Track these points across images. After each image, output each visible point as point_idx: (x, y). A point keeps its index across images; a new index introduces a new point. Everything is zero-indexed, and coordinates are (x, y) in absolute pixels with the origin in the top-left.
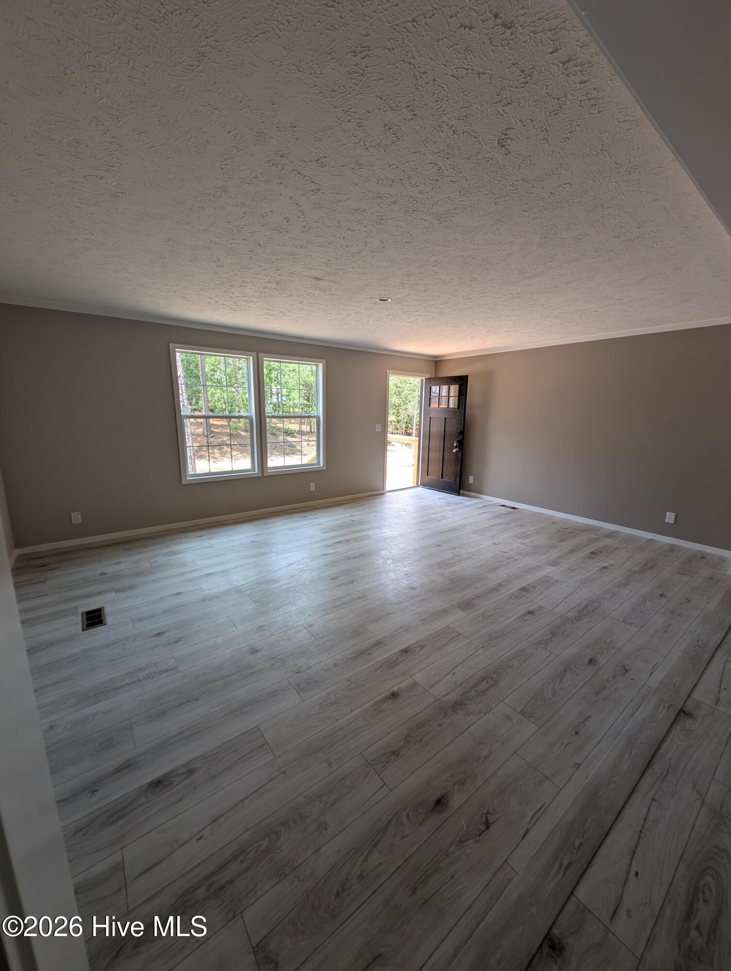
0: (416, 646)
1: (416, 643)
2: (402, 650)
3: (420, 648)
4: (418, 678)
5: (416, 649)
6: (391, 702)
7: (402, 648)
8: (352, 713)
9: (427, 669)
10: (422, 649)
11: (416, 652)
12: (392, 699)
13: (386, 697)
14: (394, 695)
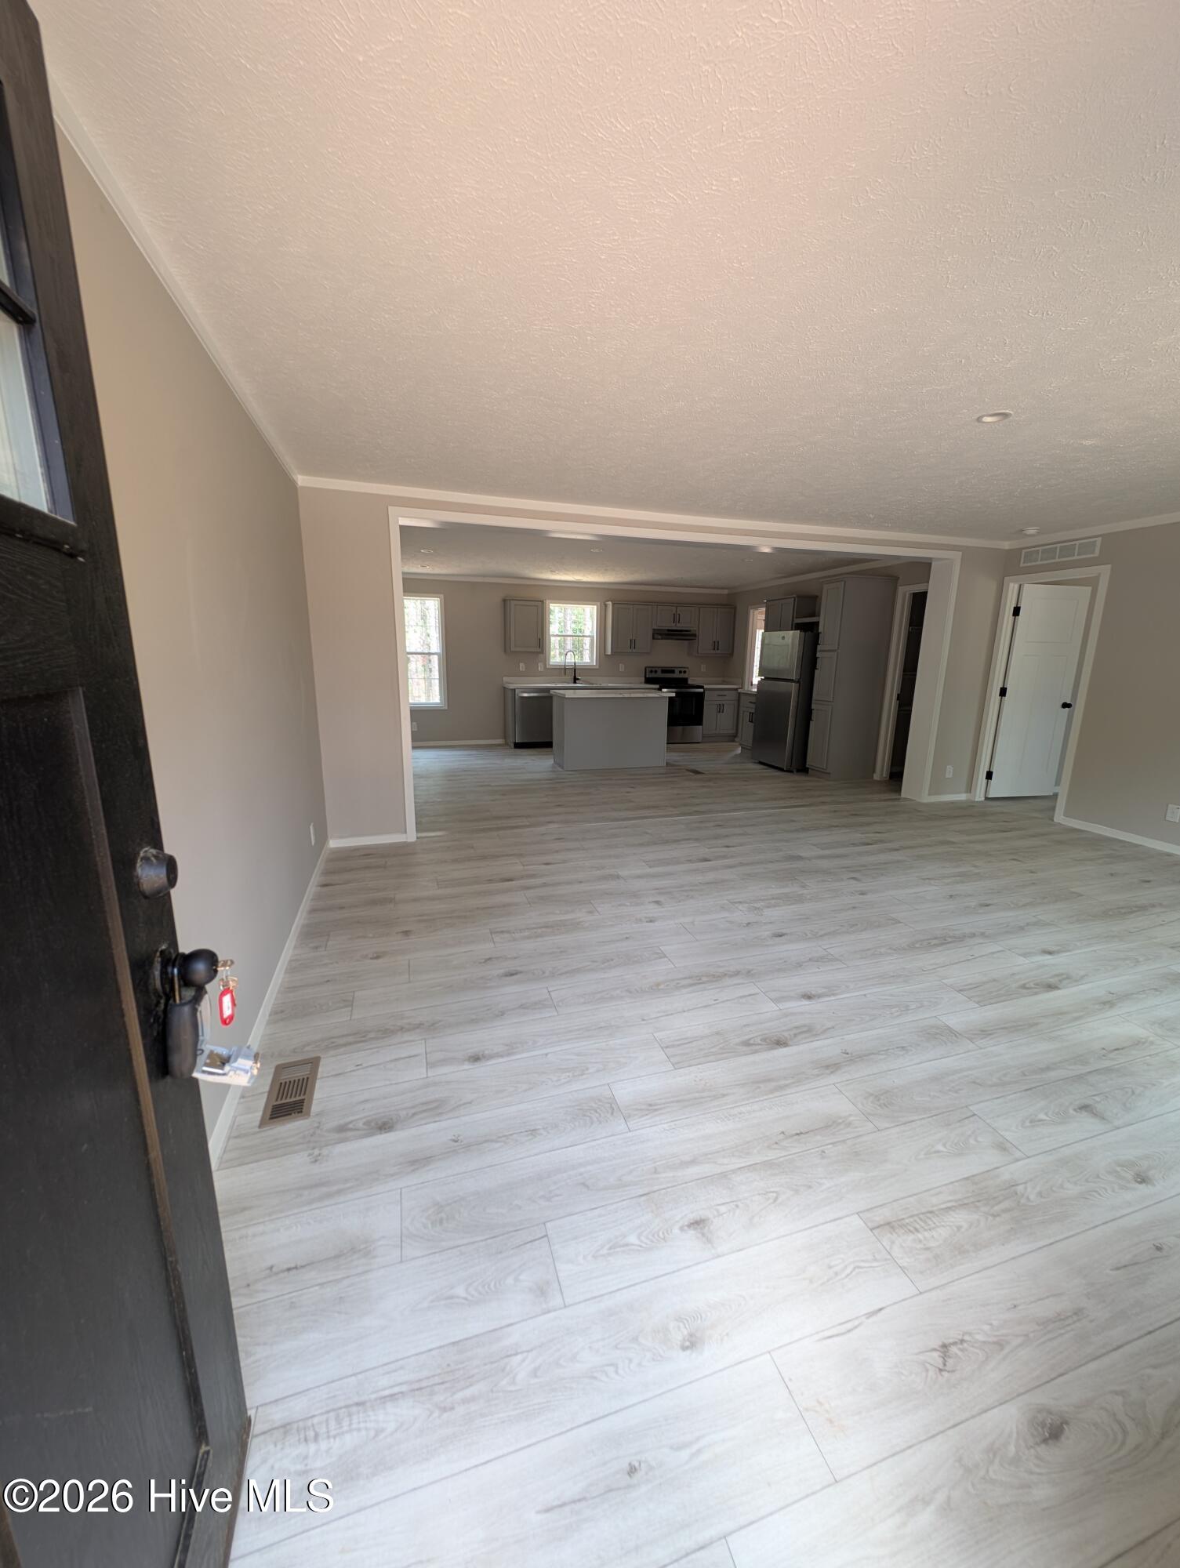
2: (785, 1047)
4: (769, 1008)
5: (760, 1042)
9: (752, 1013)
10: (750, 1039)
11: (759, 1038)
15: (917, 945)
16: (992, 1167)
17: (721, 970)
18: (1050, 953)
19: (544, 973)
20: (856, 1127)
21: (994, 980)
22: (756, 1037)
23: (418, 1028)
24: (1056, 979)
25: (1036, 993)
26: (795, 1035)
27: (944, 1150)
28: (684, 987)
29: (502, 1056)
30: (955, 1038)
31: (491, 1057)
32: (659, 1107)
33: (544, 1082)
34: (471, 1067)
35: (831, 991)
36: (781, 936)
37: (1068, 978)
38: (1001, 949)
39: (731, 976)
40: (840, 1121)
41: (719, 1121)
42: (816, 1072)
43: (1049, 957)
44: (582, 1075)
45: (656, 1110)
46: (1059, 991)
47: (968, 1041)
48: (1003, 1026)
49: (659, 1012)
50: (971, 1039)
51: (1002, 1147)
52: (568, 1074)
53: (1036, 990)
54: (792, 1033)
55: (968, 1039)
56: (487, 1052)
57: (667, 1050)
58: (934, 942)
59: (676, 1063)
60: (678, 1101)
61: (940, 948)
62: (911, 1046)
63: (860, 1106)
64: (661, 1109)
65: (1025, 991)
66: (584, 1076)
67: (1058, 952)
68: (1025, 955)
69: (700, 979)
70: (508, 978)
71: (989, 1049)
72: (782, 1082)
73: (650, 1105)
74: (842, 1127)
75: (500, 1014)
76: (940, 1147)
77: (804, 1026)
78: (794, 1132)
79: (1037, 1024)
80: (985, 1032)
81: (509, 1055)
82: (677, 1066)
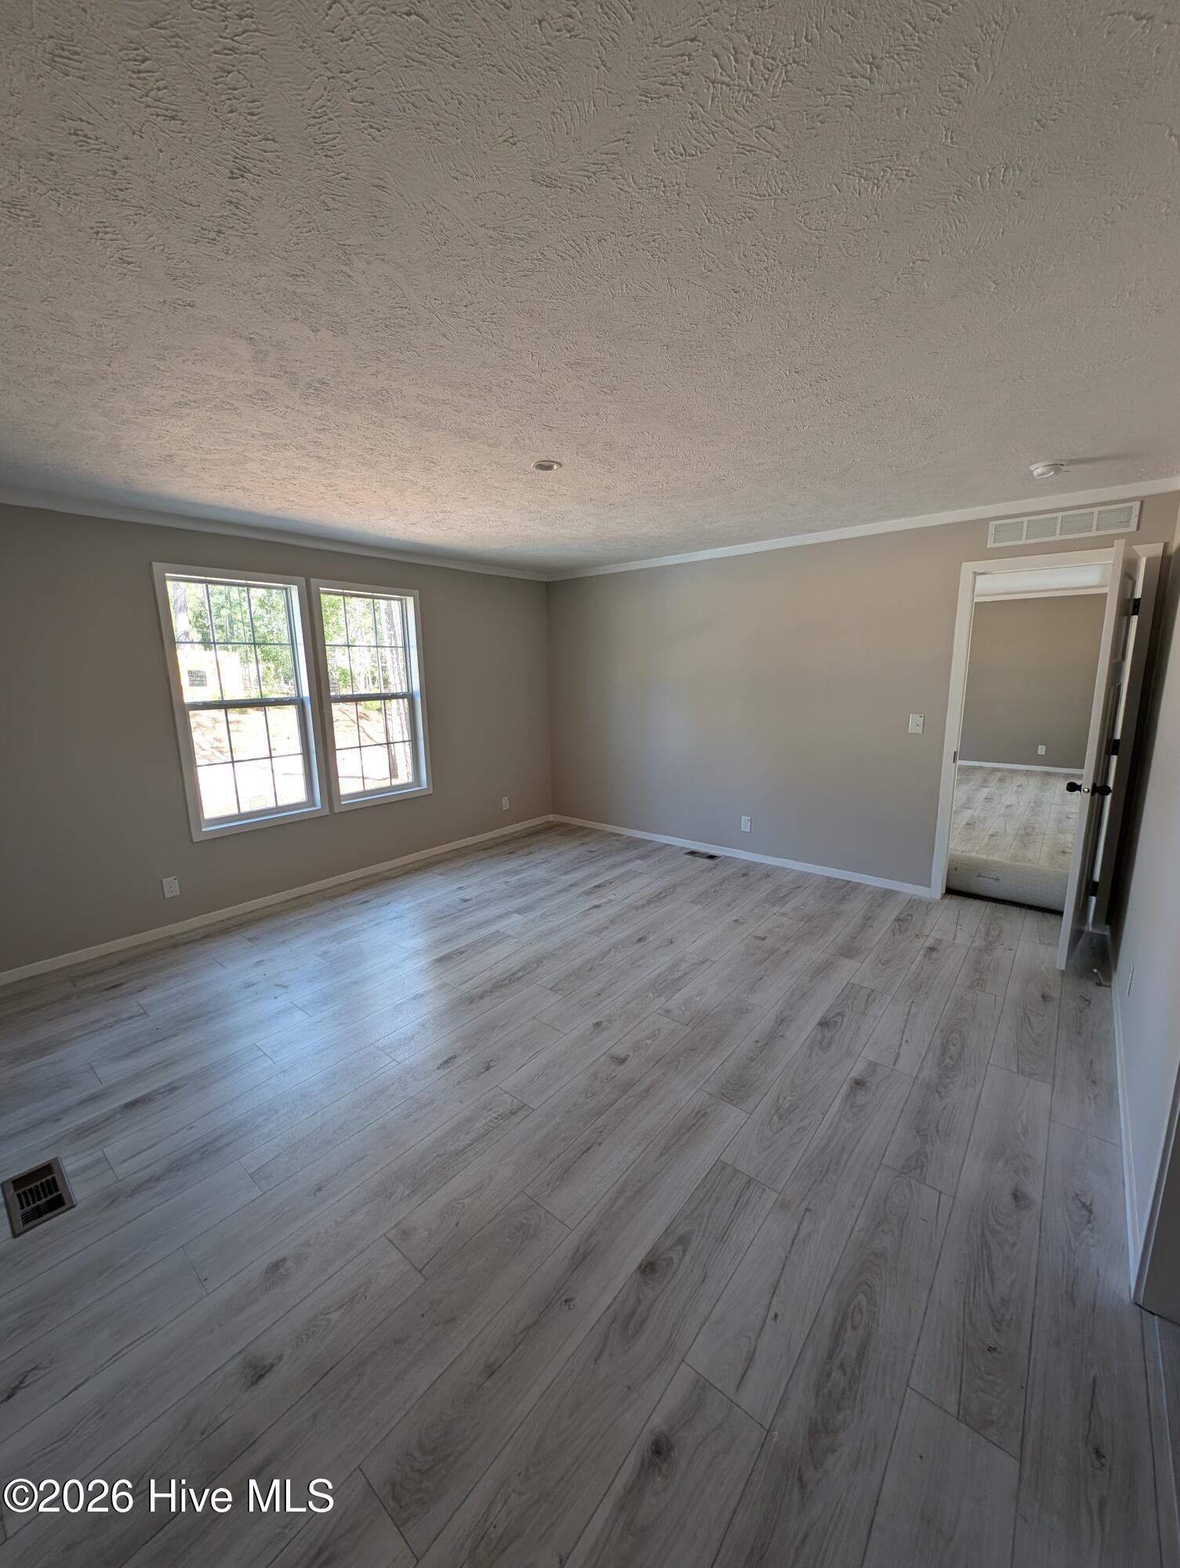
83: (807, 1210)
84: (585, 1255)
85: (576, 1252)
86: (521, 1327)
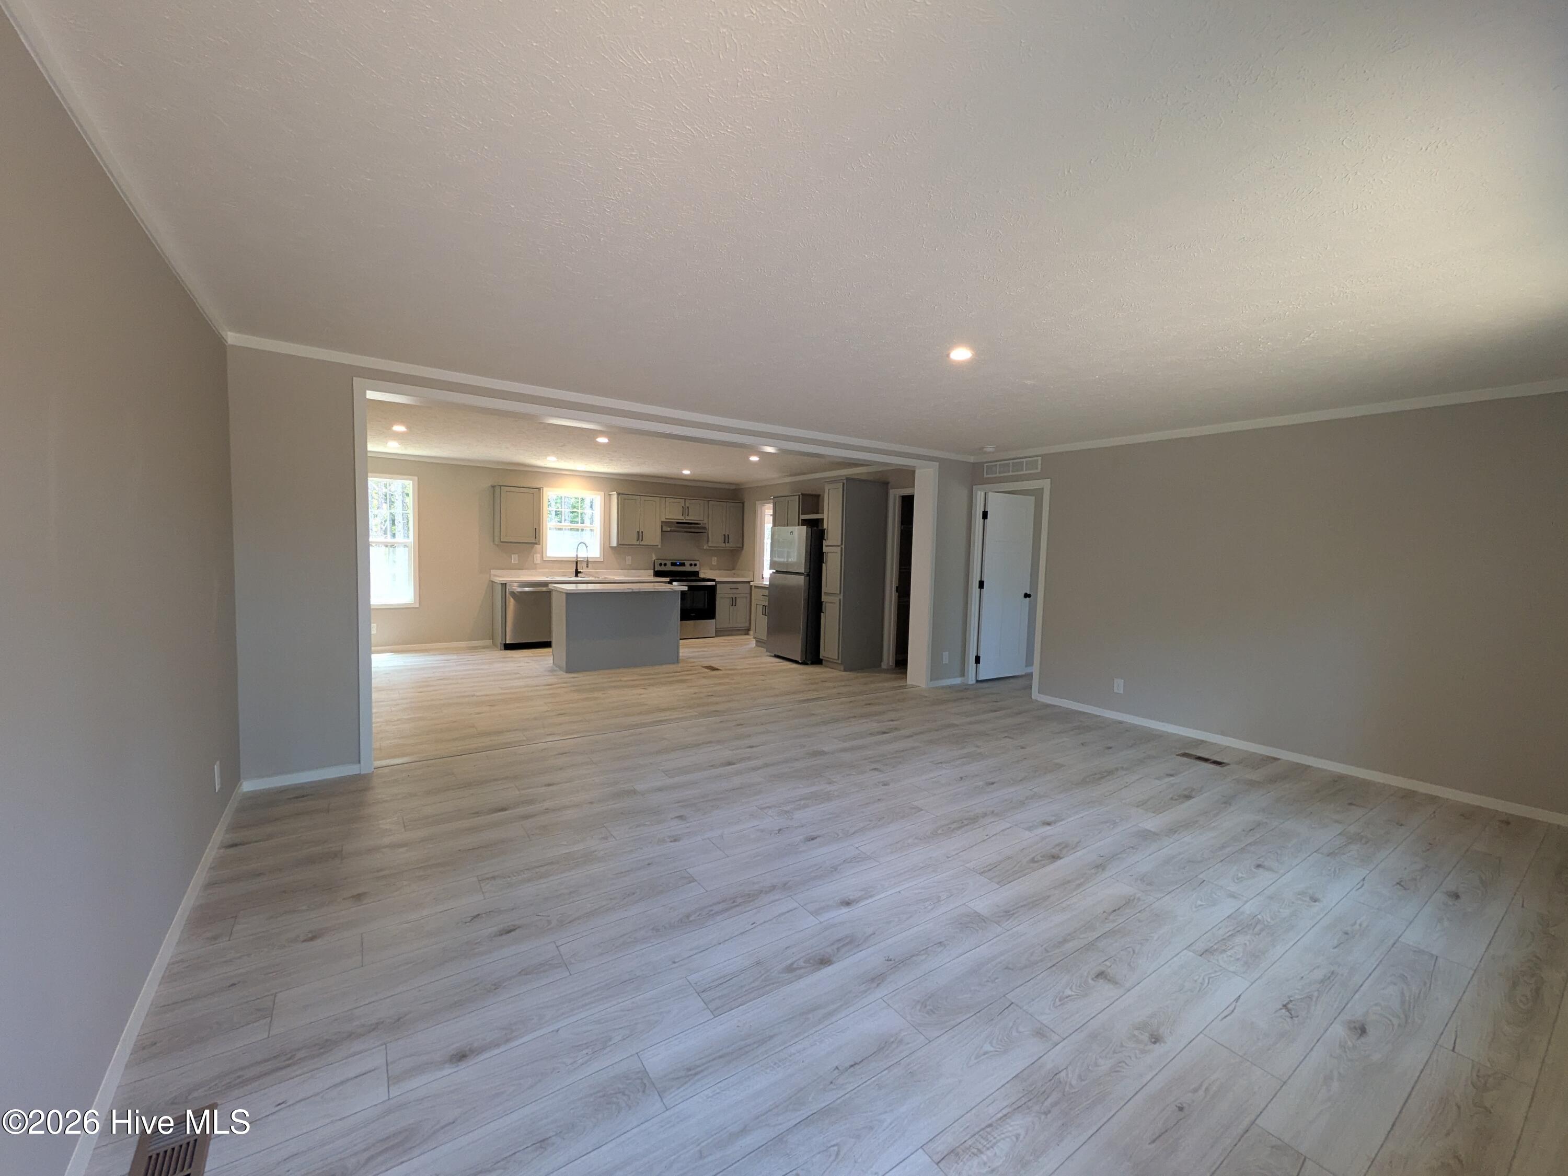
0: (802, 971)
1: (800, 977)
2: (829, 965)
3: (795, 966)
5: (803, 964)
6: (851, 897)
7: (830, 967)
8: (898, 890)
10: (792, 964)
12: (849, 899)
13: (857, 903)
14: (847, 903)
15: (939, 832)
16: (1035, 1058)
17: (756, 887)
18: (1049, 824)
19: (549, 922)
20: (908, 1043)
21: (1009, 858)
22: (799, 959)
23: (374, 1029)
24: (1057, 849)
25: (1044, 866)
26: (838, 949)
27: (992, 1049)
28: (717, 913)
29: (498, 1045)
30: (984, 924)
31: (483, 1049)
32: (699, 1069)
33: (554, 1069)
34: (456, 1070)
35: (867, 893)
36: (813, 839)
37: (1066, 846)
38: (1009, 825)
39: (766, 893)
40: (892, 1040)
41: (768, 1071)
42: (863, 988)
43: (1049, 828)
44: (604, 1048)
45: (696, 1074)
46: (1062, 861)
47: (995, 924)
48: (1022, 904)
49: (691, 950)
50: (998, 923)
51: (1040, 1033)
52: (584, 1052)
53: (1043, 862)
54: (835, 947)
55: (996, 922)
56: (475, 1045)
57: (704, 995)
58: (953, 826)
59: (717, 1009)
60: (721, 1057)
61: (959, 832)
62: (947, 940)
63: (909, 1018)
64: (702, 1071)
65: (1036, 865)
66: (608, 1049)
67: (1055, 822)
68: (1029, 829)
69: (734, 902)
70: (504, 937)
71: (1015, 930)
72: (832, 1007)
73: (689, 1070)
74: (894, 1046)
75: (493, 987)
76: (987, 1047)
77: (847, 937)
78: (847, 1065)
79: (1049, 897)
80: (1008, 913)
81: (508, 1041)
82: (716, 1012)
83: (674, 962)
84: (873, 980)
85: (878, 985)
86: (924, 957)
